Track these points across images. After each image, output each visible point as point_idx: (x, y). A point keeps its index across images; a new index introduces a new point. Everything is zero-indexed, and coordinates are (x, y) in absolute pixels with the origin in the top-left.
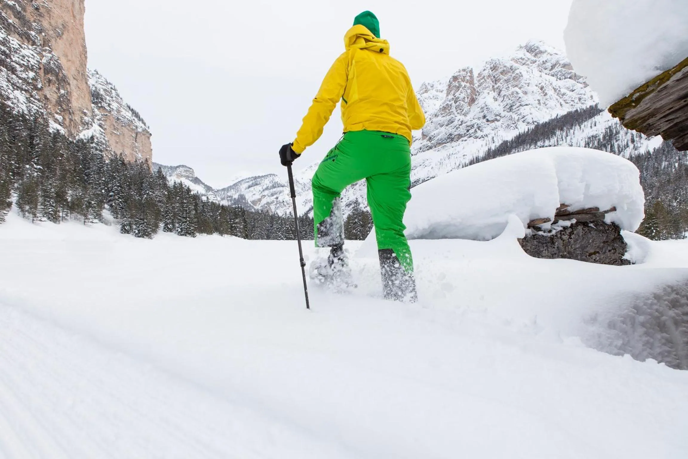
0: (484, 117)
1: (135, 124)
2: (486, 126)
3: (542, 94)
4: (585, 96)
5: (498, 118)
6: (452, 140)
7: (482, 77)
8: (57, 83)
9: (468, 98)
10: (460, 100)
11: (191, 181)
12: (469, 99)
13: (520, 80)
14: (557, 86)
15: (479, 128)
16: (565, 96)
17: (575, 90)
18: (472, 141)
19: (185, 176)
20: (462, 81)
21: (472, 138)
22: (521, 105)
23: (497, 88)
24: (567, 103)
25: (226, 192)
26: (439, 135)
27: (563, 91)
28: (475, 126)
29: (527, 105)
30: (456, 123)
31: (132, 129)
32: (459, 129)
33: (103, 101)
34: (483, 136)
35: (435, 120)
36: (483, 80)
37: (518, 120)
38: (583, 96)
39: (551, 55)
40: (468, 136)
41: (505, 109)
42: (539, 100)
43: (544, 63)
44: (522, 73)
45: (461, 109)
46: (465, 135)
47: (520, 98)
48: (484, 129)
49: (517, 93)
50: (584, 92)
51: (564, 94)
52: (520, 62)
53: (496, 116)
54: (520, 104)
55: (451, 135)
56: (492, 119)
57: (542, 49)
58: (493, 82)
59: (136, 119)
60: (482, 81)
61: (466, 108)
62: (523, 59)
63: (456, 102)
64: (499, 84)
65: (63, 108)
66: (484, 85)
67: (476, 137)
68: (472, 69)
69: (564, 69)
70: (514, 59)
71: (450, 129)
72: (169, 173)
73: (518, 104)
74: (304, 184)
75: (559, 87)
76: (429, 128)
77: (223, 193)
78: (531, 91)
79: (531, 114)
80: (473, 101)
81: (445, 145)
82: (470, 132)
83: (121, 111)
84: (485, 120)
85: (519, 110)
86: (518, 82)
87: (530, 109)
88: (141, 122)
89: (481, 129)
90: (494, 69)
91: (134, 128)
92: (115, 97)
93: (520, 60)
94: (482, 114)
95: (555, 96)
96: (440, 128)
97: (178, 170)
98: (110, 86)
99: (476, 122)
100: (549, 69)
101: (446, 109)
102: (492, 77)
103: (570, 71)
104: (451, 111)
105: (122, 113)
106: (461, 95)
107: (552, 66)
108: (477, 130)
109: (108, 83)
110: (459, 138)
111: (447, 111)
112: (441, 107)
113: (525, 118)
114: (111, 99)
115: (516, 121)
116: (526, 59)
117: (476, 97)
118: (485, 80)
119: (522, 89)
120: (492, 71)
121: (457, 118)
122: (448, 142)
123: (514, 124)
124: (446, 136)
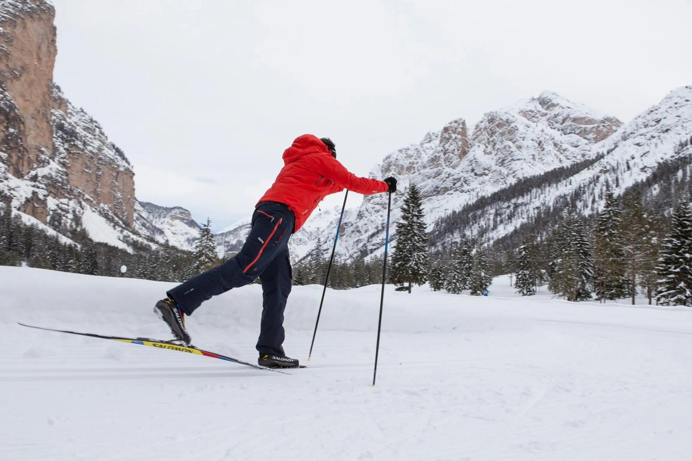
0: (473, 170)
1: (118, 163)
2: (473, 180)
3: (539, 149)
4: (589, 153)
5: (487, 172)
6: (438, 193)
7: (479, 129)
8: (6, 122)
9: (458, 150)
10: (449, 152)
11: (186, 223)
12: (460, 151)
13: (515, 133)
14: (559, 141)
15: (465, 182)
16: (566, 152)
17: (579, 146)
18: (457, 195)
19: (179, 218)
20: (453, 132)
21: (458, 192)
22: (512, 160)
23: (492, 141)
24: (569, 159)
25: (224, 237)
26: (425, 186)
27: (564, 146)
28: (462, 179)
29: (519, 160)
30: (443, 175)
31: (113, 168)
32: (446, 182)
33: (77, 139)
34: (470, 190)
35: (423, 171)
36: (480, 132)
37: (508, 175)
38: (587, 152)
39: (563, 108)
40: (454, 189)
41: (498, 163)
42: (533, 155)
43: (556, 116)
44: (518, 127)
45: (449, 162)
46: (451, 188)
47: (512, 152)
48: (472, 183)
49: (510, 147)
50: (588, 148)
51: (565, 150)
52: (529, 114)
53: (484, 170)
54: (512, 158)
55: (437, 187)
56: (480, 173)
57: (555, 102)
58: (488, 134)
59: (119, 158)
60: (478, 133)
61: (455, 161)
62: (532, 112)
63: (445, 154)
64: (494, 137)
65: (10, 146)
66: (480, 137)
67: (462, 191)
68: (464, 121)
69: (574, 124)
70: (522, 112)
71: (436, 182)
72: (164, 214)
73: (510, 158)
74: (311, 232)
75: (561, 141)
76: (416, 179)
77: (220, 238)
78: (526, 146)
79: (522, 169)
80: (464, 153)
81: (431, 197)
82: (457, 185)
83: (104, 150)
84: (473, 174)
85: (510, 164)
86: (513, 136)
87: (521, 164)
88: (124, 162)
89: (467, 182)
90: (491, 122)
91: (116, 166)
92: (98, 136)
93: (530, 113)
94: (470, 167)
95: (554, 151)
96: (427, 180)
97: (173, 212)
98: (95, 124)
99: (464, 175)
100: (560, 123)
101: (434, 160)
102: (488, 130)
103: (580, 126)
104: (439, 163)
105: (104, 152)
106: (451, 146)
107: (563, 120)
108: (464, 183)
109: (92, 121)
110: (445, 192)
111: (435, 163)
112: (430, 158)
113: (516, 173)
114: (93, 137)
115: (505, 176)
116: (536, 112)
117: (469, 149)
118: (482, 133)
119: (517, 143)
120: (489, 123)
121: (445, 171)
122: (434, 195)
123: (502, 179)
124: (432, 189)
